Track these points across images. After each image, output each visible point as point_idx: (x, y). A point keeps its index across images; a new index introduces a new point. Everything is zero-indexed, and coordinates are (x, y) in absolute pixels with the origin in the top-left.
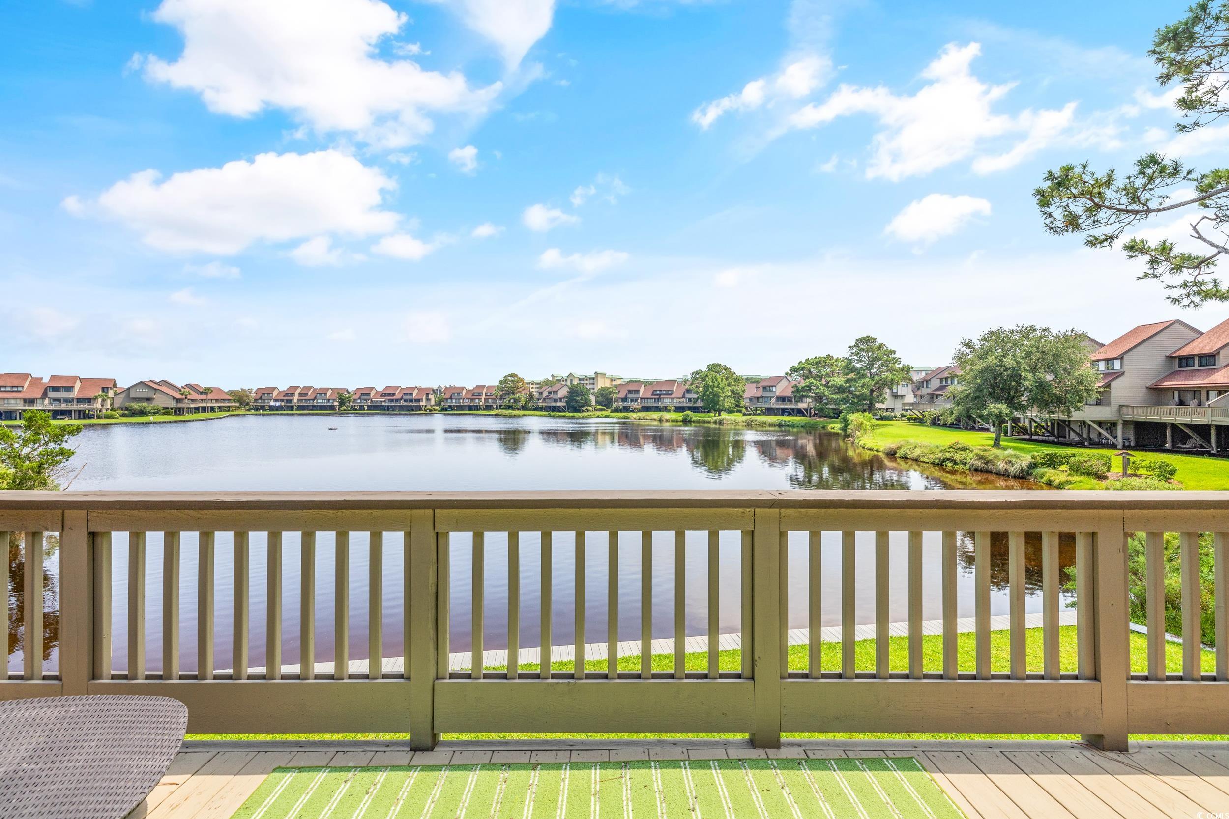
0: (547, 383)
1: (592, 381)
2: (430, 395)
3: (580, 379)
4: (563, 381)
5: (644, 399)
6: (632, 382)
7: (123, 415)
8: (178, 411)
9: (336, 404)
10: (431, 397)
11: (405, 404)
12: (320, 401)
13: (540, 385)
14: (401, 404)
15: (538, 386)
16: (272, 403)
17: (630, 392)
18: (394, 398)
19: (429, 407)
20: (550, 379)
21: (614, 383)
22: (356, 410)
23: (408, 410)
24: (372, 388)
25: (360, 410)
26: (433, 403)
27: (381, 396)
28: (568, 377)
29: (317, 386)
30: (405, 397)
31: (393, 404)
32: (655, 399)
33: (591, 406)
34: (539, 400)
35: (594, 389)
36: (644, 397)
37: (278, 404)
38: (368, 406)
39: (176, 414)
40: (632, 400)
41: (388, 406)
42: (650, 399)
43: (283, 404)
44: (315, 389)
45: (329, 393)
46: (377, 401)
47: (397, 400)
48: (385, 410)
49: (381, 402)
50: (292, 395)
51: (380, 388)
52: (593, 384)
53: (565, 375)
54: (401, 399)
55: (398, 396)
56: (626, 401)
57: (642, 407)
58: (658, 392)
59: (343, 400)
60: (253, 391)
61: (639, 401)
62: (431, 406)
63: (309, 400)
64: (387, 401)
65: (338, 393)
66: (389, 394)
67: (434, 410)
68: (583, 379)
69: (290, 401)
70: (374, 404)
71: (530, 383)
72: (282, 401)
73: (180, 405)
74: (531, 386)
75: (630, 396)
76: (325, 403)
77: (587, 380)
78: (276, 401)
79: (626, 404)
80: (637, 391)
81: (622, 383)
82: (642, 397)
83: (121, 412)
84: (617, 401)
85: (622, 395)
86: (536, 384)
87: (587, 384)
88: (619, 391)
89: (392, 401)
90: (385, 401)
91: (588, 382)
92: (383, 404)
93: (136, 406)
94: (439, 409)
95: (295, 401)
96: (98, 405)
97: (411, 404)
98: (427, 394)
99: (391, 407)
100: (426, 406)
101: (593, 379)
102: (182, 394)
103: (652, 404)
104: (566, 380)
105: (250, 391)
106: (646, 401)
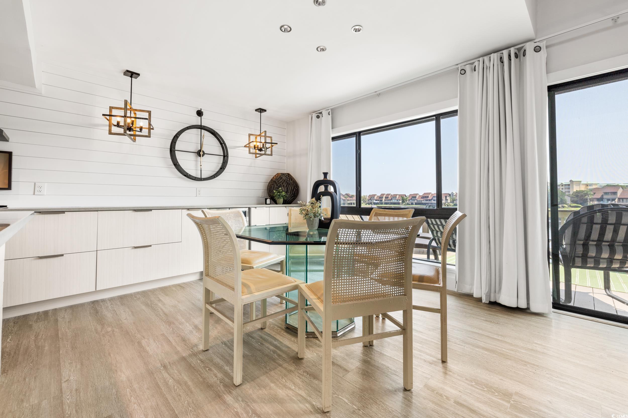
1: (567, 187)
5: (623, 199)
6: (609, 186)
9: (401, 202)
10: (448, 198)
12: (394, 200)
16: (375, 201)
17: (606, 193)
18: (428, 199)
19: (447, 204)
21: (590, 187)
22: (410, 205)
24: (417, 194)
26: (449, 201)
27: (422, 198)
29: (392, 194)
31: (427, 202)
33: (566, 204)
35: (569, 192)
36: (623, 197)
37: (377, 202)
38: (415, 203)
40: (608, 200)
41: (425, 203)
43: (379, 202)
45: (398, 196)
46: (420, 201)
47: (430, 200)
49: (422, 201)
50: (382, 198)
51: (421, 194)
52: (569, 188)
54: (432, 199)
55: (430, 198)
56: (602, 200)
59: (404, 200)
60: (368, 196)
61: (617, 200)
62: (448, 203)
63: (389, 200)
64: (425, 200)
65: (402, 197)
66: (426, 197)
67: (450, 205)
68: (559, 186)
69: (381, 200)
70: (419, 202)
72: (378, 200)
75: (605, 197)
76: (396, 201)
77: (562, 186)
78: (376, 200)
80: (615, 193)
81: (599, 187)
82: (621, 197)
84: (592, 200)
85: (598, 196)
87: (562, 189)
88: (595, 193)
89: (427, 200)
90: (423, 201)
92: (423, 202)
94: (453, 205)
95: (383, 200)
98: (446, 197)
100: (445, 203)
101: (569, 185)
102: (345, 198)
105: (366, 196)
106: (624, 200)
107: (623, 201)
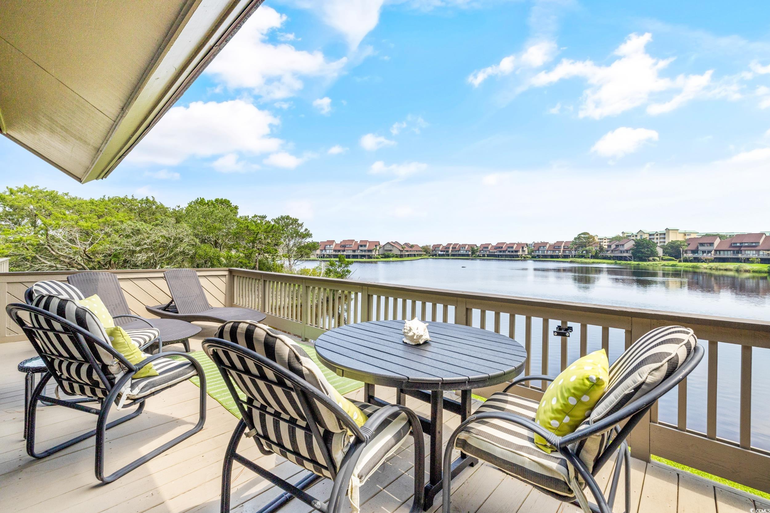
0: (617, 238)
1: (663, 236)
2: (524, 248)
3: (650, 235)
4: (633, 236)
5: (720, 251)
6: (707, 235)
7: (382, 258)
8: (401, 256)
9: (470, 253)
10: (525, 249)
11: (509, 253)
12: (462, 251)
13: (611, 240)
14: (506, 254)
15: (609, 240)
16: (440, 253)
17: (703, 244)
18: (502, 250)
19: (523, 255)
20: (621, 235)
21: (687, 237)
22: (481, 257)
23: (511, 258)
24: (490, 244)
25: (483, 257)
26: (526, 253)
27: (495, 249)
28: (638, 233)
29: (461, 244)
30: (509, 249)
31: (501, 253)
32: (733, 251)
33: (658, 257)
34: (607, 251)
35: (664, 242)
36: (720, 249)
37: (442, 253)
38: (487, 255)
39: (400, 257)
40: (704, 252)
41: (498, 255)
42: (728, 250)
43: (444, 253)
44: (460, 245)
45: (467, 247)
46: (492, 252)
47: (504, 251)
48: (497, 257)
49: (495, 252)
50: (449, 248)
51: (494, 244)
52: (664, 238)
53: (635, 233)
54: (506, 251)
55: (504, 249)
56: (698, 253)
57: (715, 258)
58: (738, 245)
59: (474, 251)
60: (432, 246)
61: (713, 252)
62: (525, 255)
63: (457, 251)
64: (498, 252)
65: (471, 247)
66: (499, 247)
67: (527, 257)
68: (653, 235)
69: (448, 251)
70: (491, 254)
71: (603, 239)
72: (444, 251)
73: (402, 253)
74: (604, 241)
75: (701, 248)
76: (465, 253)
77: (657, 235)
78: (441, 251)
79: (696, 255)
80: (711, 244)
81: (698, 237)
82: (717, 249)
83: (381, 256)
84: (686, 252)
85: (693, 247)
86: (608, 239)
87: (657, 239)
88: (691, 244)
89: (501, 251)
90: (496, 252)
91: (658, 237)
92: (496, 253)
93: (386, 253)
94: (531, 257)
95: (450, 251)
96: (374, 253)
97: (512, 254)
98: (523, 248)
99: (500, 255)
100: (522, 255)
101: (664, 234)
102: (402, 248)
103: (730, 255)
104: (636, 236)
105: (430, 246)
106: (722, 252)
107: (720, 253)
